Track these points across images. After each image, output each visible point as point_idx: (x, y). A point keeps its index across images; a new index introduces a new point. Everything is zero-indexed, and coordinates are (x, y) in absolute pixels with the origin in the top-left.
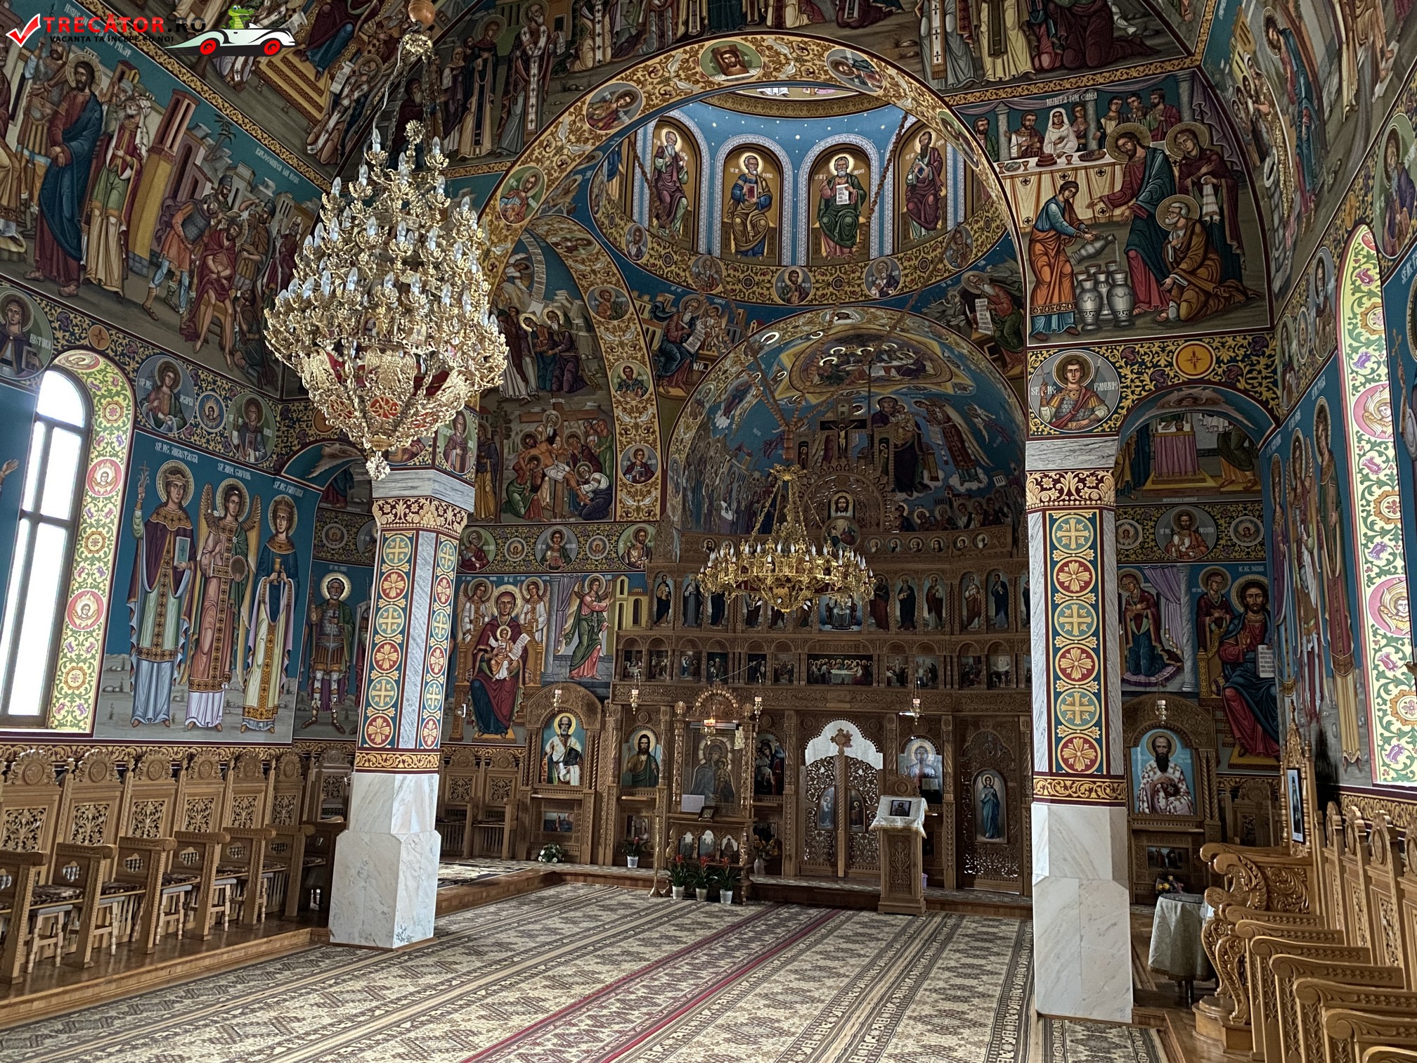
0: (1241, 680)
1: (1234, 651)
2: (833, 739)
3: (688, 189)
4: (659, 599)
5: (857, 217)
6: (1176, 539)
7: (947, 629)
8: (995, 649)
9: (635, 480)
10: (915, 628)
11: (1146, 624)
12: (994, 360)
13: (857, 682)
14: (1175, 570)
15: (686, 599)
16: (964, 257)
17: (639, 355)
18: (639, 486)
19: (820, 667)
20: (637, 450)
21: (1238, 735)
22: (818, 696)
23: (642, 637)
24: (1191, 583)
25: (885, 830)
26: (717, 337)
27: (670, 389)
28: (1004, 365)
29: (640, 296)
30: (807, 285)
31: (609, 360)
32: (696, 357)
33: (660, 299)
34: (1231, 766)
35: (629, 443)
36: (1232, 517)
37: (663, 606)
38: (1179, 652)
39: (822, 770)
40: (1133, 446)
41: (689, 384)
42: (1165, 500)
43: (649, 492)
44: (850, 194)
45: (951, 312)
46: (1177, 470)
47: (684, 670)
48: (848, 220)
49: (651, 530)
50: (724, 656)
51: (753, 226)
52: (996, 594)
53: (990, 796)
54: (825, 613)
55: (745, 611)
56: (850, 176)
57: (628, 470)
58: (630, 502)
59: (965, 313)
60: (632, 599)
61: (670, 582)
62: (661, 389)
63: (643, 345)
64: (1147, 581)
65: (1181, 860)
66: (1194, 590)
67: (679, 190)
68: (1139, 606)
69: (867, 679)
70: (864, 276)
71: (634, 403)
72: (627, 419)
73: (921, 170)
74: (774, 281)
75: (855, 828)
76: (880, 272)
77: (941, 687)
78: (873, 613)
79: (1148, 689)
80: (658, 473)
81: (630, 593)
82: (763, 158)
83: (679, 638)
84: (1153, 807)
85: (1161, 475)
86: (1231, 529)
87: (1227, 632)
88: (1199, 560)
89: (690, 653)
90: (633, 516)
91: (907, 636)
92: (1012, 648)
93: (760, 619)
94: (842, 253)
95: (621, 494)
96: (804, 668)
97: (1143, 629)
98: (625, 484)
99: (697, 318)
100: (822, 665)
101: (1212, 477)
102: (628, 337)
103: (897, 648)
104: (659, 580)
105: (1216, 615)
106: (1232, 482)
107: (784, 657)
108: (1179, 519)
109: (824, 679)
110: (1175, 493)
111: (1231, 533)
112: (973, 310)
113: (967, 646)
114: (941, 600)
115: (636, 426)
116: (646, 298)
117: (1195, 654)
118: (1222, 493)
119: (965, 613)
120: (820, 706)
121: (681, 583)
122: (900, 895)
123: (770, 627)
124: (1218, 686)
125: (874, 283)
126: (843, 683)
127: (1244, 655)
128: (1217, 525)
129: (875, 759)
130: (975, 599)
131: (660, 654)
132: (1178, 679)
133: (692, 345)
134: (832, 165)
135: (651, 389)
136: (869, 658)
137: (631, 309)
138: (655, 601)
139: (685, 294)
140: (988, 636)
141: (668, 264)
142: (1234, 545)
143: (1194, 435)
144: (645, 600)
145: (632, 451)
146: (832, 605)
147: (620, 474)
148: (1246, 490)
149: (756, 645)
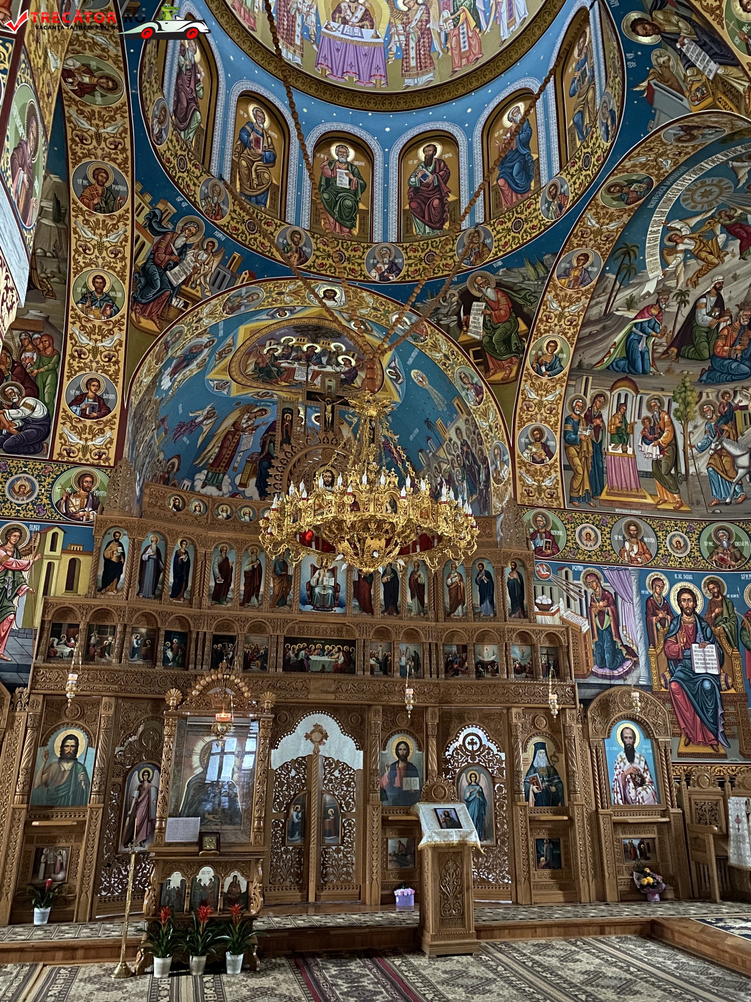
0: (682, 675)
1: (675, 648)
2: (307, 736)
3: (203, 104)
4: (108, 561)
5: (357, 202)
6: (627, 545)
7: (431, 615)
8: (483, 638)
9: (83, 414)
10: (398, 613)
11: (608, 621)
12: (477, 364)
13: (338, 670)
14: (628, 572)
15: (143, 563)
16: (480, 255)
17: (119, 266)
18: (88, 422)
19: (298, 652)
20: (92, 380)
21: (683, 726)
22: (299, 685)
23: (81, 607)
24: (641, 586)
25: (435, 848)
26: (205, 276)
27: (142, 319)
28: (487, 370)
29: (142, 193)
30: (308, 250)
31: (77, 262)
32: (177, 291)
33: (161, 206)
34: (680, 755)
35: (81, 369)
36: (667, 531)
37: (112, 570)
38: (634, 648)
39: (293, 773)
40: (590, 461)
41: (163, 319)
42: (617, 511)
43: (102, 431)
44: (350, 180)
45: (444, 311)
46: (624, 486)
47: (134, 651)
48: (348, 203)
49: (100, 476)
50: (184, 637)
51: (258, 176)
52: (480, 583)
53: (475, 794)
54: (305, 592)
55: (212, 584)
56: (351, 164)
57: (77, 401)
58: (74, 439)
59: (458, 314)
60: (67, 558)
61: (125, 540)
62: (133, 315)
63: (128, 255)
64: (606, 581)
65: (649, 851)
66: (643, 592)
67: (194, 100)
68: (601, 603)
69: (348, 667)
70: (365, 256)
71: (97, 323)
72: (84, 340)
73: (425, 176)
74: (276, 234)
75: (328, 840)
76: (383, 256)
77: (427, 675)
78: (357, 595)
79: (613, 682)
80: (116, 411)
81: (64, 551)
82: (270, 117)
83: (134, 611)
84: (625, 799)
85: (612, 488)
86: (667, 541)
87: (669, 632)
88: (646, 566)
89: (143, 631)
90: (78, 457)
91: (391, 621)
92: (502, 636)
93: (230, 595)
94: (342, 231)
95: (63, 429)
96: (281, 654)
97: (606, 625)
98: (70, 418)
99: (190, 246)
100: (300, 650)
101: (651, 495)
102: (112, 239)
103: (383, 633)
104: (110, 538)
105: (661, 615)
106: (665, 502)
107: (257, 640)
108: (628, 528)
109: (301, 666)
110: (624, 505)
111: (668, 545)
112: (467, 312)
113: (453, 634)
114: (424, 585)
115: (95, 351)
116: (148, 198)
117: (647, 650)
118: (659, 510)
119: (447, 600)
120: (301, 698)
121: (140, 543)
122: (453, 930)
123: (242, 604)
124: (666, 680)
125: (375, 266)
126: (323, 671)
127: (683, 653)
128: (657, 537)
129: (355, 759)
130: (458, 587)
131: (102, 630)
132: (634, 674)
133: (176, 276)
134: (333, 149)
135: (124, 310)
136: (352, 643)
137: (128, 205)
138: (102, 561)
139: (190, 212)
140: (476, 624)
141: (183, 168)
142: (670, 555)
143: (635, 458)
144: (86, 563)
145: (85, 380)
146: (313, 583)
147: (64, 404)
148: (676, 510)
149: (226, 624)
